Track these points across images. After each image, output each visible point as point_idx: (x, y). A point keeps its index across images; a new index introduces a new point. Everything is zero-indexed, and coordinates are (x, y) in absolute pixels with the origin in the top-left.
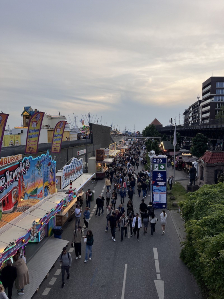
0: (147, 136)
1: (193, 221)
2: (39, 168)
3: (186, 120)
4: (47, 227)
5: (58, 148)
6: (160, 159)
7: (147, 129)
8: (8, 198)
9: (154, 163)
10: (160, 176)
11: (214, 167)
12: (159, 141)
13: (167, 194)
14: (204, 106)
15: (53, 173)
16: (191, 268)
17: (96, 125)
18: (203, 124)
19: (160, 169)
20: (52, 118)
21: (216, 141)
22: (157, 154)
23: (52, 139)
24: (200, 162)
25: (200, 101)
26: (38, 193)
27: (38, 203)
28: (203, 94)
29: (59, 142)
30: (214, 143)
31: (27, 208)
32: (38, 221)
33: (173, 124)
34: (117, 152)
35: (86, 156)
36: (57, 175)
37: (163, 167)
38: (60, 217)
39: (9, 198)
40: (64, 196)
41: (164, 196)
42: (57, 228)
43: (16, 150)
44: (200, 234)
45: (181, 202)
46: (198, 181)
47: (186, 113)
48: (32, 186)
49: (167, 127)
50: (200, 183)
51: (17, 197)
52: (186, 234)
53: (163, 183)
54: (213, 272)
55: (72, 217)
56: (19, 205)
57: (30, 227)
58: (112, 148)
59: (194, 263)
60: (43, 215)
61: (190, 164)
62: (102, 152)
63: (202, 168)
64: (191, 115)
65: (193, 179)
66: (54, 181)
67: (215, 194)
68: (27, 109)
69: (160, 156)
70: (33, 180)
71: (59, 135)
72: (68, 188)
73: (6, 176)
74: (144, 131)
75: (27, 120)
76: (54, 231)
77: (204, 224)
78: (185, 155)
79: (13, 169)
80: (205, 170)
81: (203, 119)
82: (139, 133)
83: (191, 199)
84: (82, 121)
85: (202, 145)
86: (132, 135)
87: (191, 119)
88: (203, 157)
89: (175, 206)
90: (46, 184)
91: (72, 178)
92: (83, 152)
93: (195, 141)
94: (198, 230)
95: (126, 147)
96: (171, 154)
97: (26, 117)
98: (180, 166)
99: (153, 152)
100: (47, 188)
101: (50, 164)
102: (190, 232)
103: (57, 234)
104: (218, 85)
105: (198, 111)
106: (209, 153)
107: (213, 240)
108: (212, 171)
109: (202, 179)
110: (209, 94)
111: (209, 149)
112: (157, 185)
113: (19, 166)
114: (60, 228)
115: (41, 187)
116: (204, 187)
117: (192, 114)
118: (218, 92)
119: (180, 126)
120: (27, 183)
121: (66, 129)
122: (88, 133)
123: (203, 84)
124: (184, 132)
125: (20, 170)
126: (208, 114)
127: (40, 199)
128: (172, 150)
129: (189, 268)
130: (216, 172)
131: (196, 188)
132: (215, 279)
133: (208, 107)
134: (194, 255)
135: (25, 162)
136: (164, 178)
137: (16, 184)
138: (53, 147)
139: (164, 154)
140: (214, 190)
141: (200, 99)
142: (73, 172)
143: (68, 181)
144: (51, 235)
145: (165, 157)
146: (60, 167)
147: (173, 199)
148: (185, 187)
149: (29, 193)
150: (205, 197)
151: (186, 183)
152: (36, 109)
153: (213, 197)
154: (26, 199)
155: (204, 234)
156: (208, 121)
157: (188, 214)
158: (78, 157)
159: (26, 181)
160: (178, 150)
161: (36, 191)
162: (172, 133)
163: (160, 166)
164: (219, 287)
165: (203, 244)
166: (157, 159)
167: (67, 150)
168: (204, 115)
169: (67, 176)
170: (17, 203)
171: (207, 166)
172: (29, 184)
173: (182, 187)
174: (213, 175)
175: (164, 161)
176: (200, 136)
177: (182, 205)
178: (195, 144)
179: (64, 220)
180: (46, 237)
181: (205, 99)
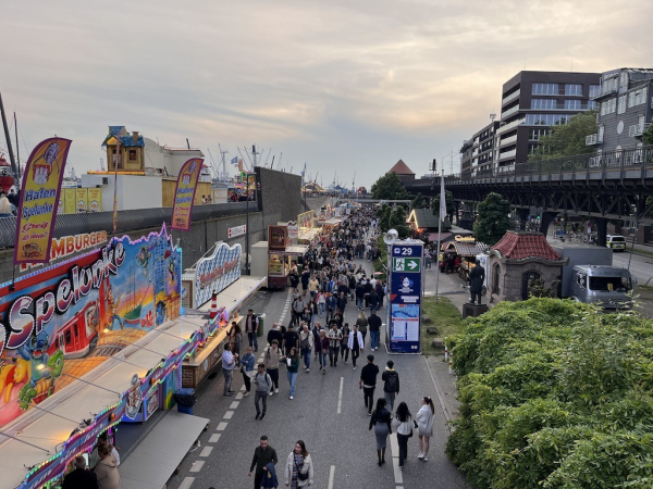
0: (380, 198)
1: (475, 375)
2: (144, 262)
3: (466, 164)
4: (162, 387)
5: (186, 219)
6: (407, 247)
7: (382, 182)
8: (75, 326)
9: (394, 255)
10: (406, 282)
11: (522, 265)
12: (407, 208)
13: (423, 322)
14: (504, 136)
15: (175, 273)
16: (467, 474)
17: (271, 172)
18: (502, 175)
19: (407, 268)
20: (172, 153)
21: (527, 211)
22: (402, 235)
23: (171, 200)
24: (492, 256)
25: (497, 125)
26: (143, 317)
27: (143, 338)
28: (505, 109)
29: (188, 205)
30: (524, 214)
31: (118, 347)
32: (142, 375)
33: (439, 172)
34: (315, 231)
35: (247, 239)
36: (184, 277)
37: (413, 265)
38: (190, 370)
39: (78, 327)
40: (199, 323)
41: (414, 326)
42: (183, 391)
43: (92, 221)
44: (488, 402)
45: (452, 337)
46: (488, 295)
47: (466, 149)
48: (128, 301)
49: (425, 179)
50: (492, 300)
51: (95, 324)
52: (460, 404)
53: (414, 299)
54: (513, 478)
55: (216, 370)
56: (101, 341)
57: (126, 387)
58: (305, 223)
59: (473, 463)
60: (154, 363)
61: (472, 259)
62: (283, 231)
63: (497, 267)
64: (476, 153)
65: (477, 290)
66: (178, 289)
67: (521, 320)
68: (114, 131)
69: (409, 241)
70: (133, 286)
71: (187, 190)
72: (207, 308)
73: (70, 278)
74: (374, 188)
75: (116, 157)
76: (176, 398)
77: (498, 381)
78: (462, 239)
79: (88, 263)
80: (503, 272)
81: (502, 163)
82: (363, 191)
83: (472, 331)
84: (238, 162)
85: (499, 218)
86: (348, 195)
87: (475, 163)
88: (500, 245)
89: (438, 348)
90: (161, 297)
91: (217, 285)
92: (242, 229)
93: (484, 209)
94: (484, 394)
95: (335, 222)
96: (432, 237)
97: (112, 149)
98: (451, 264)
99: (393, 231)
100: (161, 305)
101: (168, 254)
102: (468, 399)
103: (183, 404)
104: (537, 89)
105: (491, 147)
106: (512, 236)
107: (515, 414)
108: (518, 274)
109: (496, 290)
110: (516, 109)
111: (513, 227)
112: (401, 302)
113: (99, 256)
114: (190, 392)
115: (148, 304)
116: (500, 307)
117: (480, 151)
118: (536, 105)
119: (451, 178)
120: (119, 294)
121: (202, 179)
122: (252, 187)
123: (505, 86)
124: (462, 191)
125: (103, 265)
126: (513, 153)
127: (146, 329)
128: (435, 230)
129: (464, 474)
130: (526, 276)
131: (484, 309)
133: (514, 138)
134: (475, 446)
135: (113, 247)
136: (416, 289)
137: (93, 295)
138: (175, 218)
139: (416, 236)
140: (522, 313)
141: (498, 119)
142: (219, 273)
143: (208, 292)
144: (171, 406)
145: (419, 242)
146: (190, 261)
147: (433, 333)
148: (461, 308)
149: (121, 315)
150: (501, 327)
151: (462, 300)
152: (136, 133)
153: (518, 327)
154: (117, 329)
155: (497, 402)
156: (512, 168)
157: (465, 361)
158: (230, 241)
159: (116, 289)
160: (446, 229)
161: (137, 312)
162: (438, 190)
163: (407, 261)
165: (495, 422)
166: (401, 247)
167: (205, 225)
168: (503, 155)
169: (206, 280)
170: (95, 336)
171: (508, 264)
172: (123, 296)
173: (453, 308)
174: (519, 284)
175: (417, 251)
176: (495, 198)
177: (453, 344)
178: (483, 216)
179: (199, 376)
180: (160, 410)
181: (508, 120)
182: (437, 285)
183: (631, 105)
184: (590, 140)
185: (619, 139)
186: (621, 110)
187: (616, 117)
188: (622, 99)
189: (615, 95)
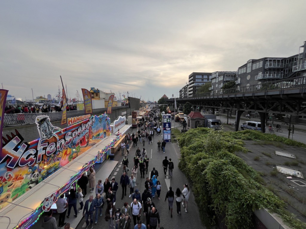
0: (160, 104)
1: (185, 147)
2: (100, 122)
3: (181, 95)
4: (106, 154)
5: (111, 111)
6: (167, 116)
7: (160, 100)
9: (164, 118)
10: (167, 125)
11: (195, 119)
12: (167, 106)
13: (172, 135)
14: (190, 88)
15: (108, 125)
16: (184, 172)
17: (132, 98)
18: (190, 97)
19: (167, 121)
20: (107, 94)
22: (166, 113)
23: (107, 106)
24: (188, 117)
25: (188, 85)
26: (100, 136)
27: (101, 141)
28: (189, 81)
29: (111, 107)
30: (195, 107)
31: (94, 144)
32: (101, 151)
33: (174, 97)
34: (144, 113)
35: (126, 115)
36: (111, 126)
37: (169, 120)
38: (113, 149)
39: (84, 139)
40: (115, 137)
41: (169, 136)
44: (188, 154)
45: (179, 138)
46: (187, 127)
47: (181, 91)
48: (96, 132)
49: (171, 99)
50: (188, 128)
51: (88, 138)
52: (181, 155)
53: (169, 129)
54: (195, 173)
55: (120, 148)
56: (90, 143)
57: (96, 154)
58: (141, 110)
59: (185, 169)
60: (104, 148)
61: (183, 119)
62: (136, 113)
63: (189, 120)
66: (109, 129)
67: (196, 133)
68: (92, 89)
69: (167, 114)
70: (97, 128)
71: (110, 103)
72: (117, 133)
73: (81, 127)
74: (158, 101)
76: (110, 156)
77: (190, 149)
78: (180, 114)
79: (86, 123)
80: (191, 121)
81: (190, 95)
82: (156, 102)
83: (184, 136)
84: (124, 96)
85: (189, 108)
86: (152, 103)
87: (183, 95)
88: (189, 115)
89: (175, 141)
90: (105, 131)
91: (119, 127)
92: (125, 113)
93: (185, 106)
94: (187, 152)
95: (149, 110)
96: (173, 113)
97: (92, 93)
98: (178, 120)
99: (164, 112)
100: (105, 133)
101: (106, 120)
102: (183, 153)
103: (112, 158)
104: (197, 77)
105: (187, 91)
106: (192, 112)
107: (195, 156)
108: (194, 122)
109: (189, 126)
110: (192, 81)
111: (192, 110)
112: (166, 130)
113: (89, 121)
114: (113, 155)
115: (102, 132)
116: (190, 130)
117: (184, 92)
118: (197, 80)
119: (177, 99)
120: (94, 130)
121: (114, 100)
122: (127, 102)
123: (189, 76)
124: (180, 101)
125: (90, 123)
126: (192, 92)
127: (101, 139)
128: (174, 111)
129: (183, 172)
130: (196, 122)
131: (186, 131)
132: (196, 177)
133: (192, 88)
134: (185, 165)
135: (92, 118)
136: (170, 126)
137: (87, 131)
138: (108, 110)
139: (169, 113)
140: (195, 131)
142: (119, 124)
143: (117, 129)
144: (108, 158)
145: (170, 115)
146: (112, 121)
147: (174, 137)
148: (181, 131)
149: (95, 136)
150: (191, 135)
151: (181, 129)
152: (97, 89)
153: (195, 135)
154: (94, 139)
155: (190, 154)
156: (192, 96)
157: (182, 145)
158: (123, 116)
159: (93, 129)
160: (176, 111)
161: (99, 135)
162: (174, 102)
164: (198, 180)
165: (190, 159)
167: (115, 112)
168: (189, 93)
169: (116, 126)
170: (88, 141)
171: (192, 120)
172: (95, 131)
173: (179, 131)
174: (194, 124)
175: (169, 117)
176: (188, 104)
177: (179, 140)
178: (185, 108)
179: (115, 151)
180: (106, 160)
181: (191, 84)
182: (175, 125)
183: (219, 80)
184: (210, 89)
185: (217, 88)
186: (217, 81)
187: (216, 83)
188: (217, 79)
189: (215, 78)
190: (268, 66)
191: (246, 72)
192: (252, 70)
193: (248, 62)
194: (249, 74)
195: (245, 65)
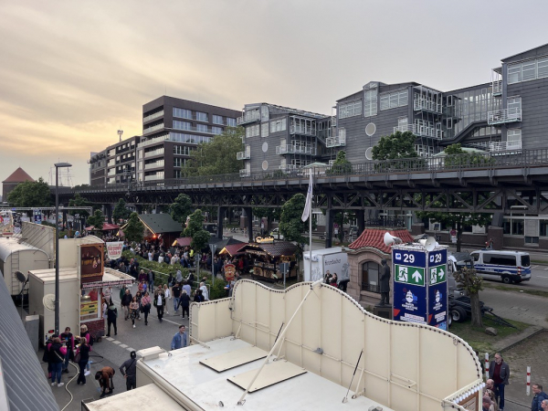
14: (148, 149)
25: (137, 139)
28: (147, 126)
64: (112, 163)
81: (148, 173)
87: (113, 172)
104: (177, 113)
105: (133, 158)
110: (161, 127)
117: (117, 162)
118: (177, 125)
123: (145, 106)
126: (159, 164)
133: (161, 151)
156: (160, 176)
181: (150, 136)
183: (273, 130)
184: (240, 156)
185: (265, 156)
186: (265, 134)
187: (260, 139)
188: (265, 127)
189: (258, 122)
190: (421, 105)
191: (362, 116)
192: (380, 112)
193: (367, 89)
194: (371, 119)
195: (359, 96)
